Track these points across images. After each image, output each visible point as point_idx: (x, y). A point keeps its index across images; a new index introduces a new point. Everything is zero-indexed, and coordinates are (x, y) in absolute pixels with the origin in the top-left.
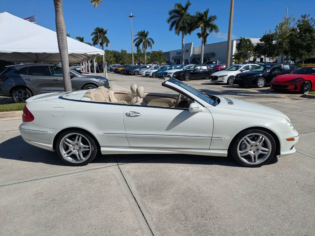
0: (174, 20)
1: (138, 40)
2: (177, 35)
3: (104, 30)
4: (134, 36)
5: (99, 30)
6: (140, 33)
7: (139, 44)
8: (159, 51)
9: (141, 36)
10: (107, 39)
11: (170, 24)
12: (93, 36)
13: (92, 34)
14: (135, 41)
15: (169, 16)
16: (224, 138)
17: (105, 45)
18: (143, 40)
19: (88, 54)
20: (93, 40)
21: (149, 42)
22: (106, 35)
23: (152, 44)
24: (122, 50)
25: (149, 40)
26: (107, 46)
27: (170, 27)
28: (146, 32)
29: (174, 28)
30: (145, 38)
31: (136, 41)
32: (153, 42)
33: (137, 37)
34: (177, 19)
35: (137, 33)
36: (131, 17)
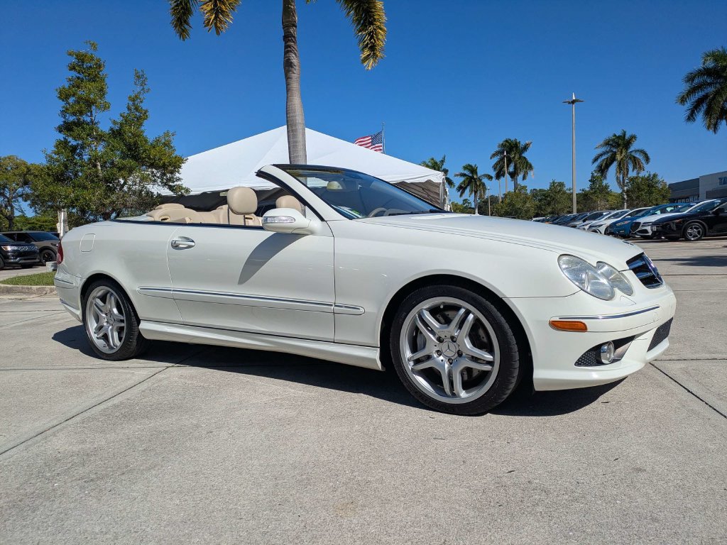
0: (699, 94)
1: (604, 157)
2: (711, 131)
3: (522, 144)
4: (595, 146)
5: (510, 144)
6: (613, 140)
7: (608, 166)
8: (650, 175)
9: (613, 146)
10: (527, 162)
11: (688, 105)
12: (496, 159)
13: (494, 155)
14: (596, 160)
15: (685, 87)
16: (362, 310)
17: (520, 177)
18: (619, 157)
19: (408, 181)
20: (495, 168)
21: (634, 157)
22: (525, 155)
23: (643, 161)
24: (554, 183)
25: (638, 155)
26: (524, 178)
27: (689, 112)
28: (627, 137)
29: (700, 116)
30: (624, 151)
31: (599, 161)
32: (647, 159)
33: (604, 149)
34: (711, 90)
35: (602, 142)
36: (573, 102)
